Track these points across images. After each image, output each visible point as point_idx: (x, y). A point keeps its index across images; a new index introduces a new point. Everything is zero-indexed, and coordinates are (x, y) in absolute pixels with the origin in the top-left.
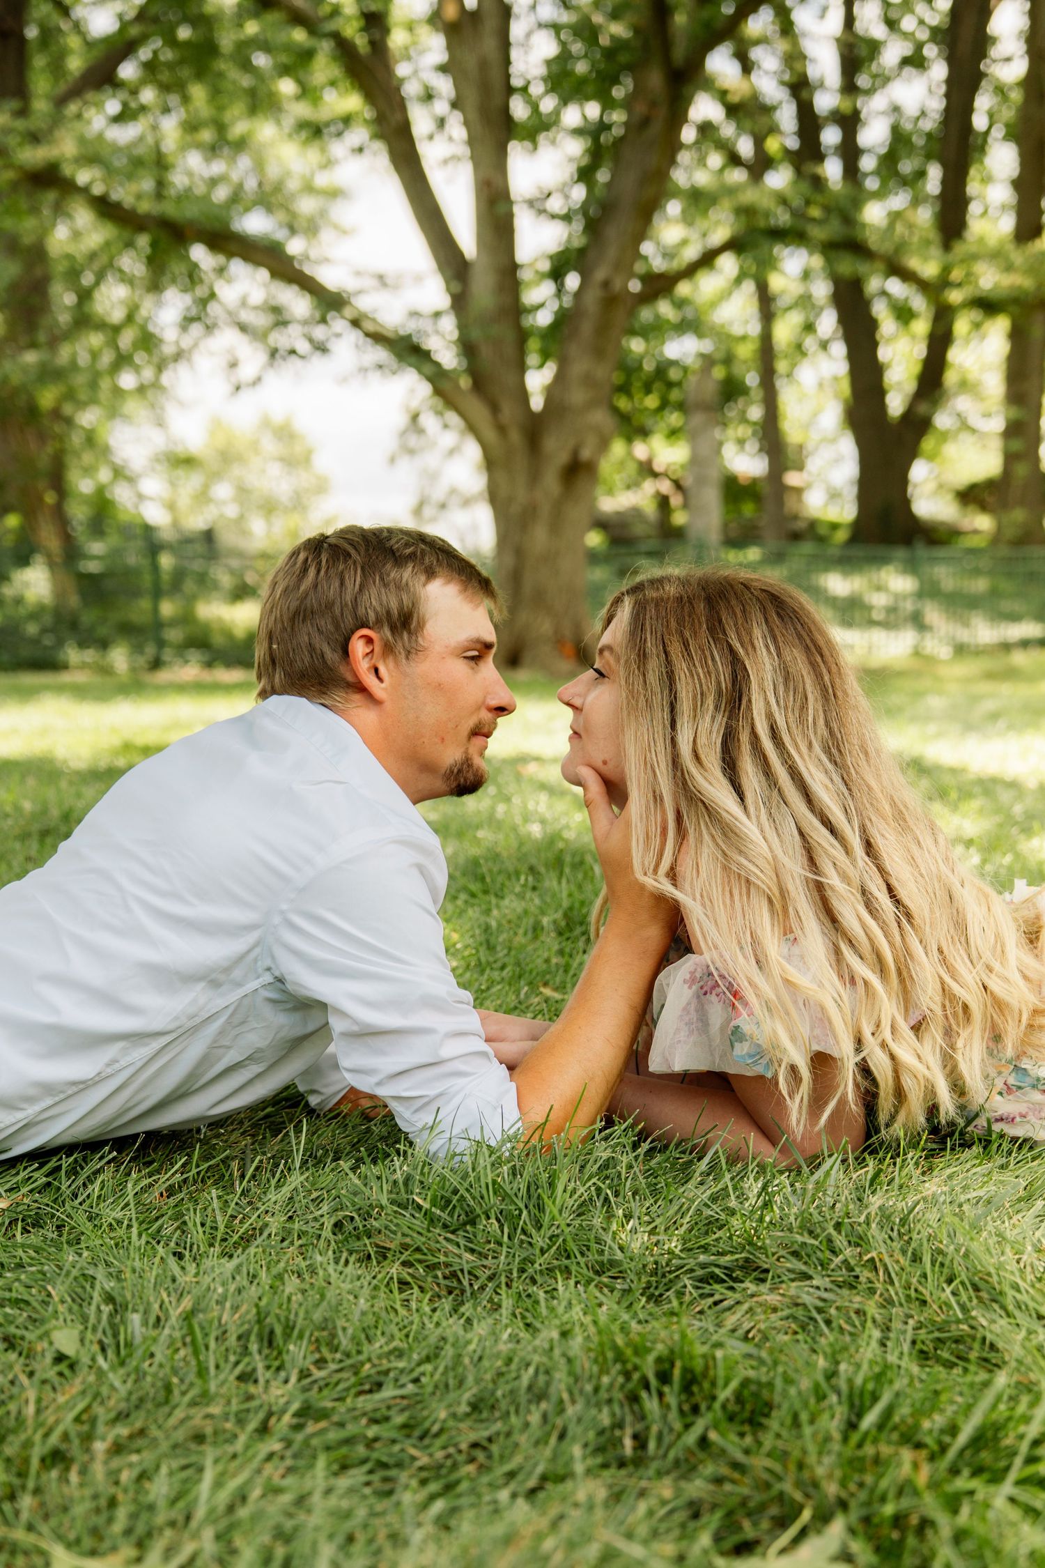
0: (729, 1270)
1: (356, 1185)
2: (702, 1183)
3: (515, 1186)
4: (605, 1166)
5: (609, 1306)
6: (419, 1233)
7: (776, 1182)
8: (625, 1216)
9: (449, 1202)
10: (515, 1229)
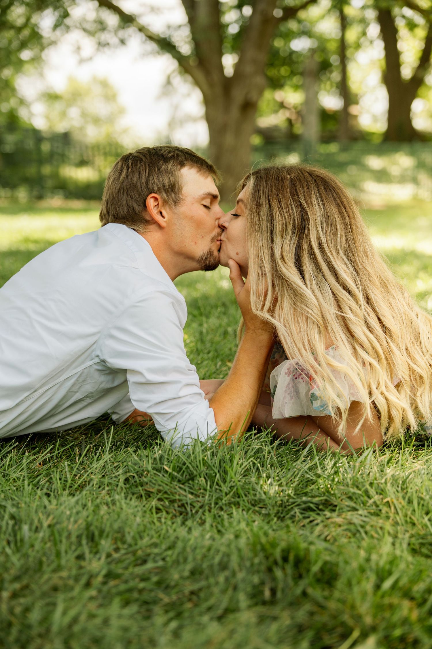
0: (317, 505)
1: (136, 460)
2: (304, 461)
3: (213, 461)
4: (258, 452)
5: (258, 522)
6: (166, 484)
7: (341, 461)
8: (267, 477)
9: (181, 469)
10: (213, 483)
